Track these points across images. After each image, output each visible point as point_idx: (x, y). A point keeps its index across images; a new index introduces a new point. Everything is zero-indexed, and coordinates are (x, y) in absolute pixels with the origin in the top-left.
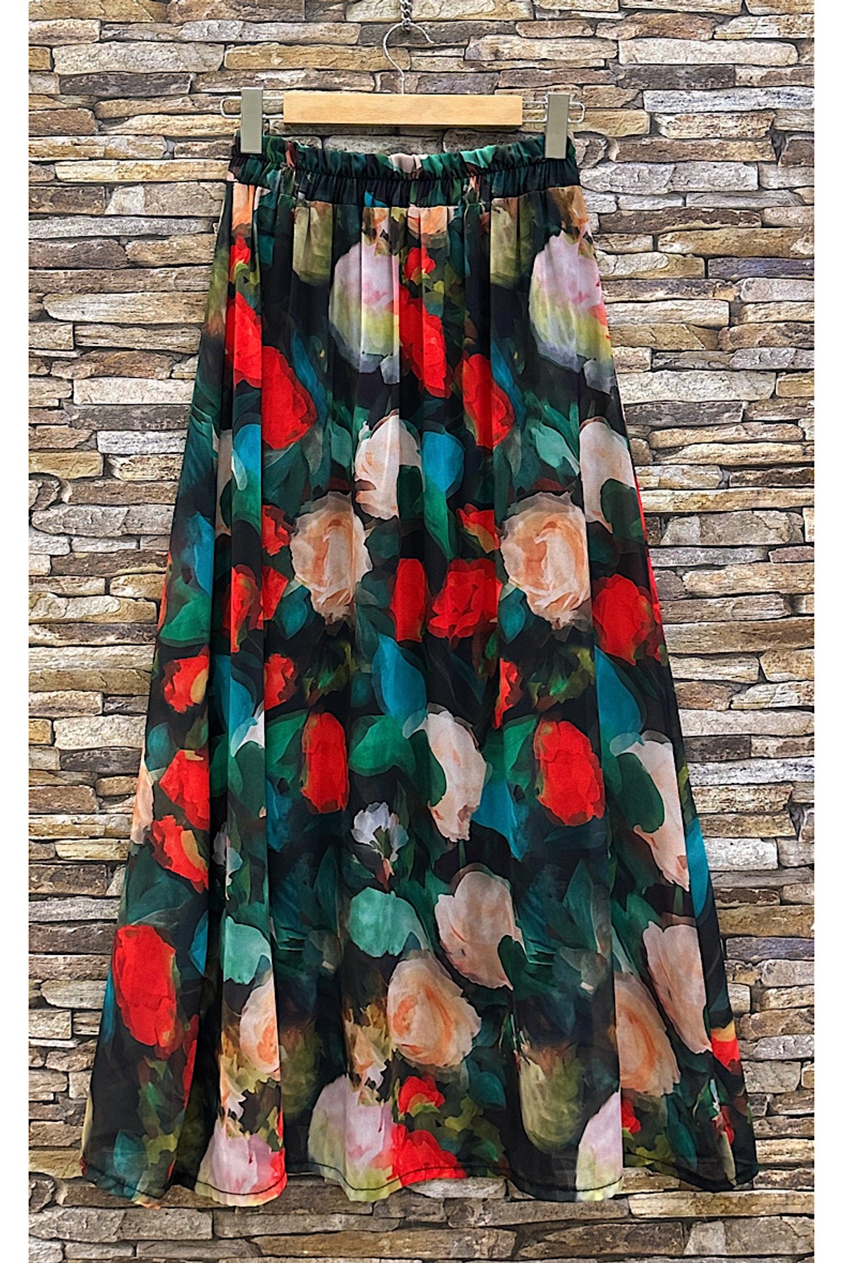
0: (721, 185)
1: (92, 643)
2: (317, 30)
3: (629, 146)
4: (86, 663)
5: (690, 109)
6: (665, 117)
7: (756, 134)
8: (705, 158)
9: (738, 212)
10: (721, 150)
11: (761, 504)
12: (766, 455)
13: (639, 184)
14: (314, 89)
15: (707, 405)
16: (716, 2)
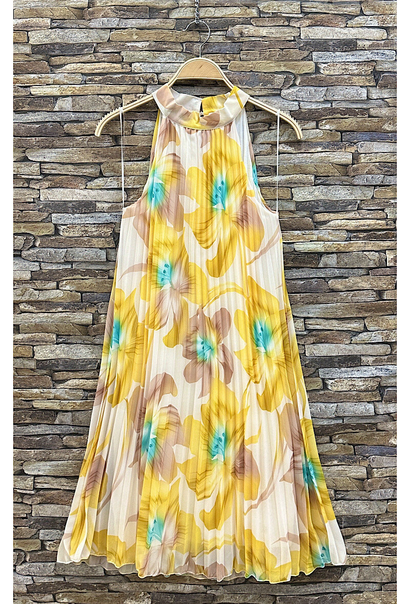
0: (349, 97)
1: (51, 311)
2: (154, 22)
3: (305, 78)
4: (48, 320)
5: (335, 61)
6: (322, 64)
7: (366, 73)
8: (342, 84)
9: (357, 110)
10: (349, 80)
11: (367, 249)
12: (369, 225)
13: (310, 97)
14: (153, 51)
15: (341, 202)
16: (348, 9)
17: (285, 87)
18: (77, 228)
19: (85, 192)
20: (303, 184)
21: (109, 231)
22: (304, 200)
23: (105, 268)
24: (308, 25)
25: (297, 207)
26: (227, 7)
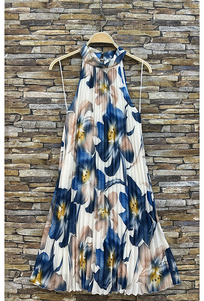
0: (176, 48)
1: (28, 153)
2: (82, 10)
3: (155, 39)
4: (26, 157)
5: (170, 31)
6: (164, 32)
7: (185, 37)
8: (173, 42)
9: (181, 55)
10: (177, 40)
11: (185, 123)
12: (186, 111)
13: (158, 48)
14: (81, 24)
15: (172, 100)
16: (176, 6)
17: (146, 43)
18: (42, 111)
19: (46, 93)
20: (154, 91)
21: (58, 113)
22: (154, 99)
23: (55, 131)
24: (157, 13)
25: (151, 102)
26: (117, 3)
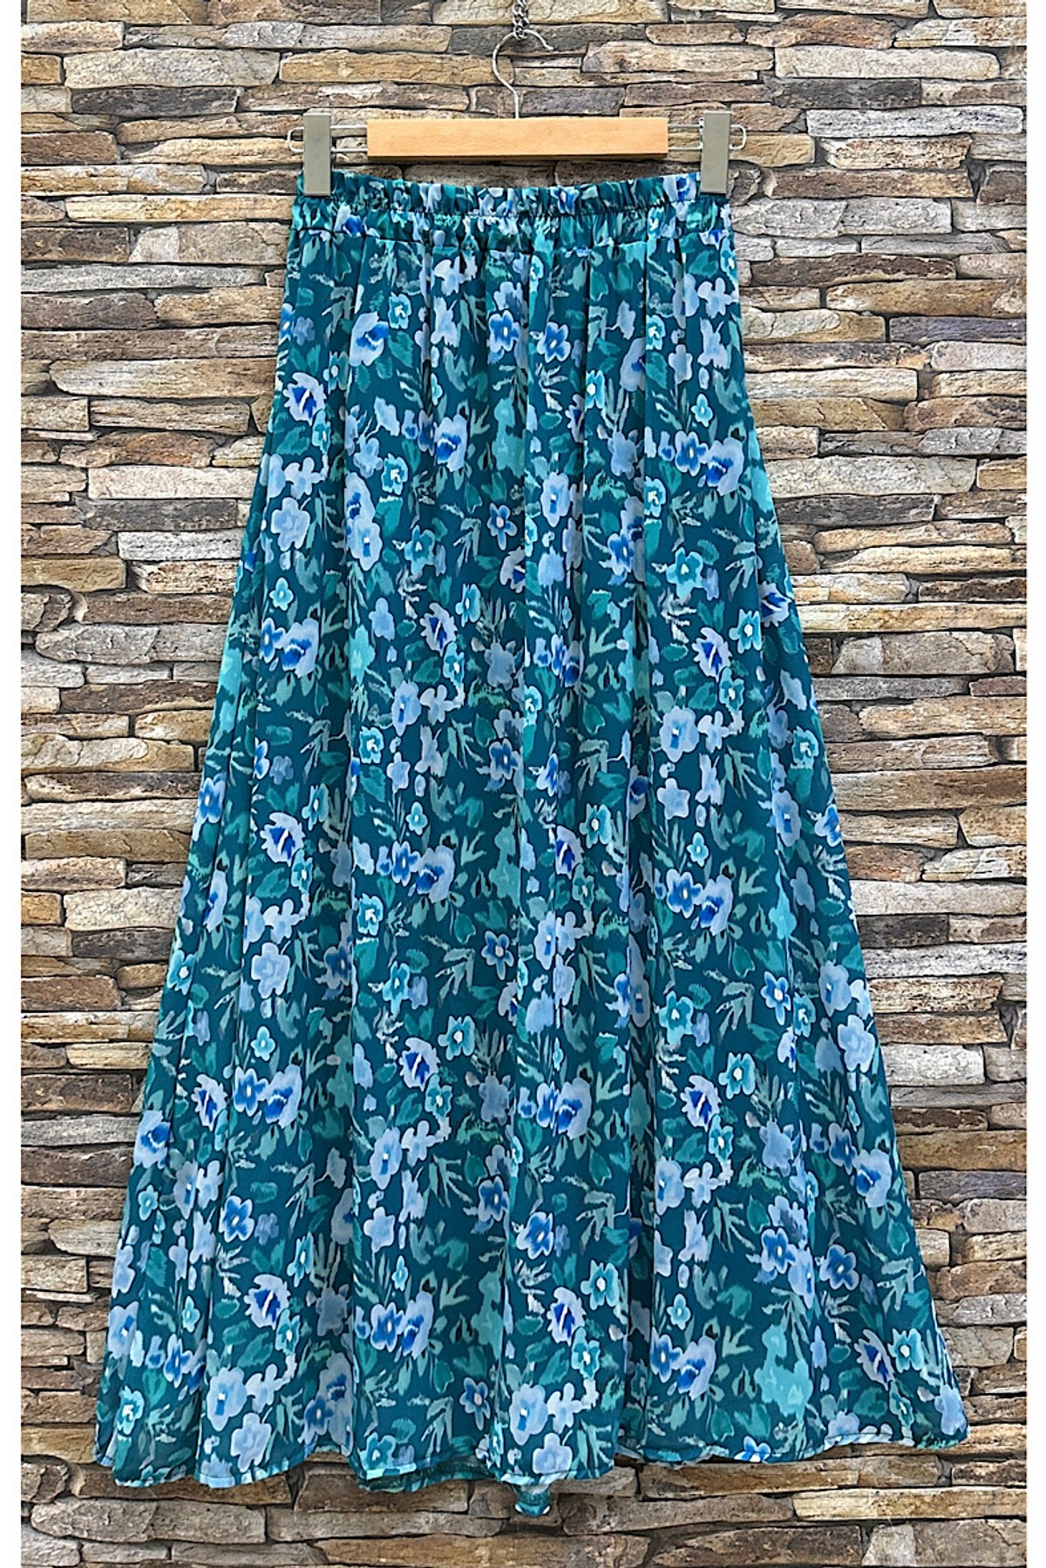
0: (904, 226)
1: (112, 797)
2: (396, 34)
3: (789, 177)
4: (105, 822)
5: (865, 133)
6: (834, 143)
7: (949, 164)
8: (885, 193)
9: (926, 260)
10: (905, 183)
11: (960, 624)
12: (965, 561)
13: (802, 226)
14: (393, 107)
15: (889, 499)
16: (897, 2)
17: (738, 200)
18: (185, 570)
19: (210, 475)
20: (790, 452)
22: (791, 495)
24: (795, 42)
